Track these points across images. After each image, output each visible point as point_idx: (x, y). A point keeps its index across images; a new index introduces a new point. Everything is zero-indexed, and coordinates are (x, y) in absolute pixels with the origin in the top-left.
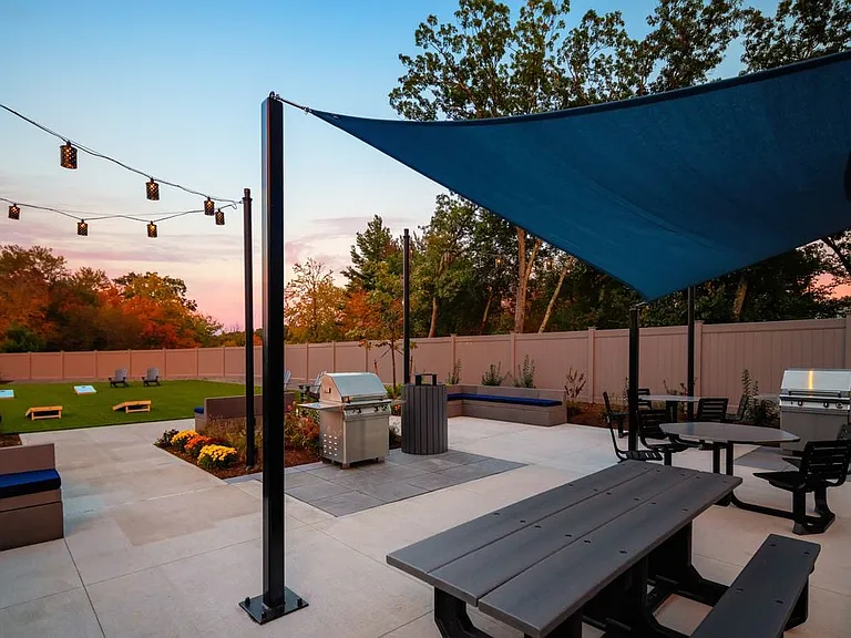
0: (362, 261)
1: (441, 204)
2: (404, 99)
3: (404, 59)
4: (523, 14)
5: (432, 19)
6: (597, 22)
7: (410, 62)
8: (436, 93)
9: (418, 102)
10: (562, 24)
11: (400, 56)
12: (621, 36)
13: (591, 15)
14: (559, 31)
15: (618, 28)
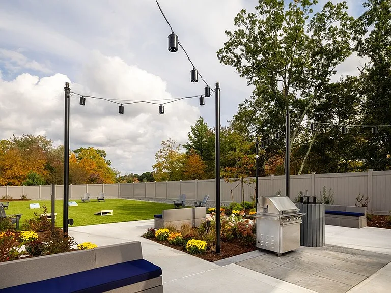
0: (194, 140)
1: (241, 109)
2: (225, 54)
3: (228, 33)
4: (290, 6)
5: (243, 11)
6: (332, 8)
7: (231, 35)
8: (242, 50)
9: (233, 56)
10: (311, 11)
11: (226, 32)
12: (344, 15)
13: (329, 4)
14: (309, 14)
15: (343, 10)
